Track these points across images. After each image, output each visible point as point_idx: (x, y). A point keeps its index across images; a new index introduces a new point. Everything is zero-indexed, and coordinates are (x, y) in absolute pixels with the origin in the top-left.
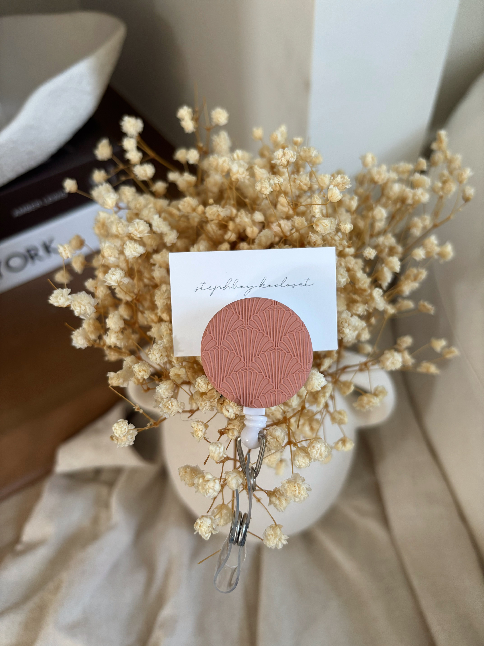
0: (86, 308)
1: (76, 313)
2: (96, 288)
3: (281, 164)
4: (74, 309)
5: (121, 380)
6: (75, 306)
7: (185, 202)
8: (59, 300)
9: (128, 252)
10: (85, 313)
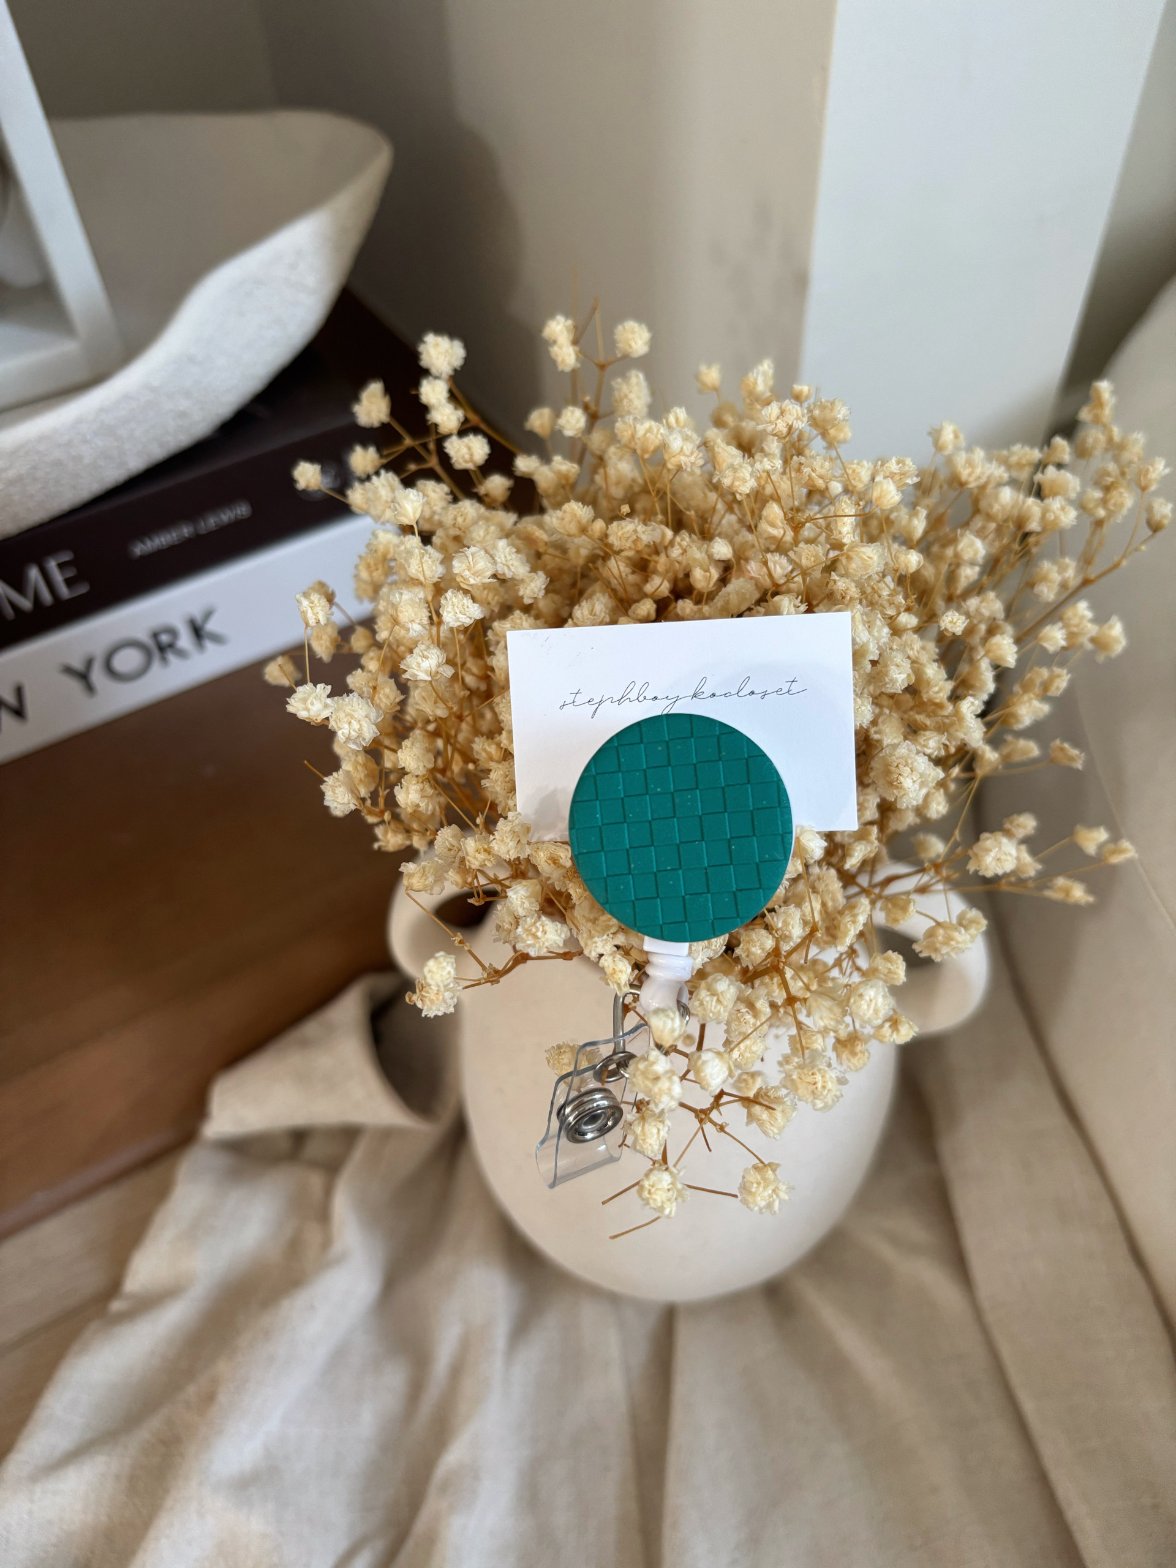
0: (361, 725)
1: (341, 737)
2: (375, 688)
3: (774, 432)
4: (335, 727)
5: (430, 880)
6: (338, 721)
7: (565, 512)
8: (309, 708)
9: (450, 615)
10: (358, 736)
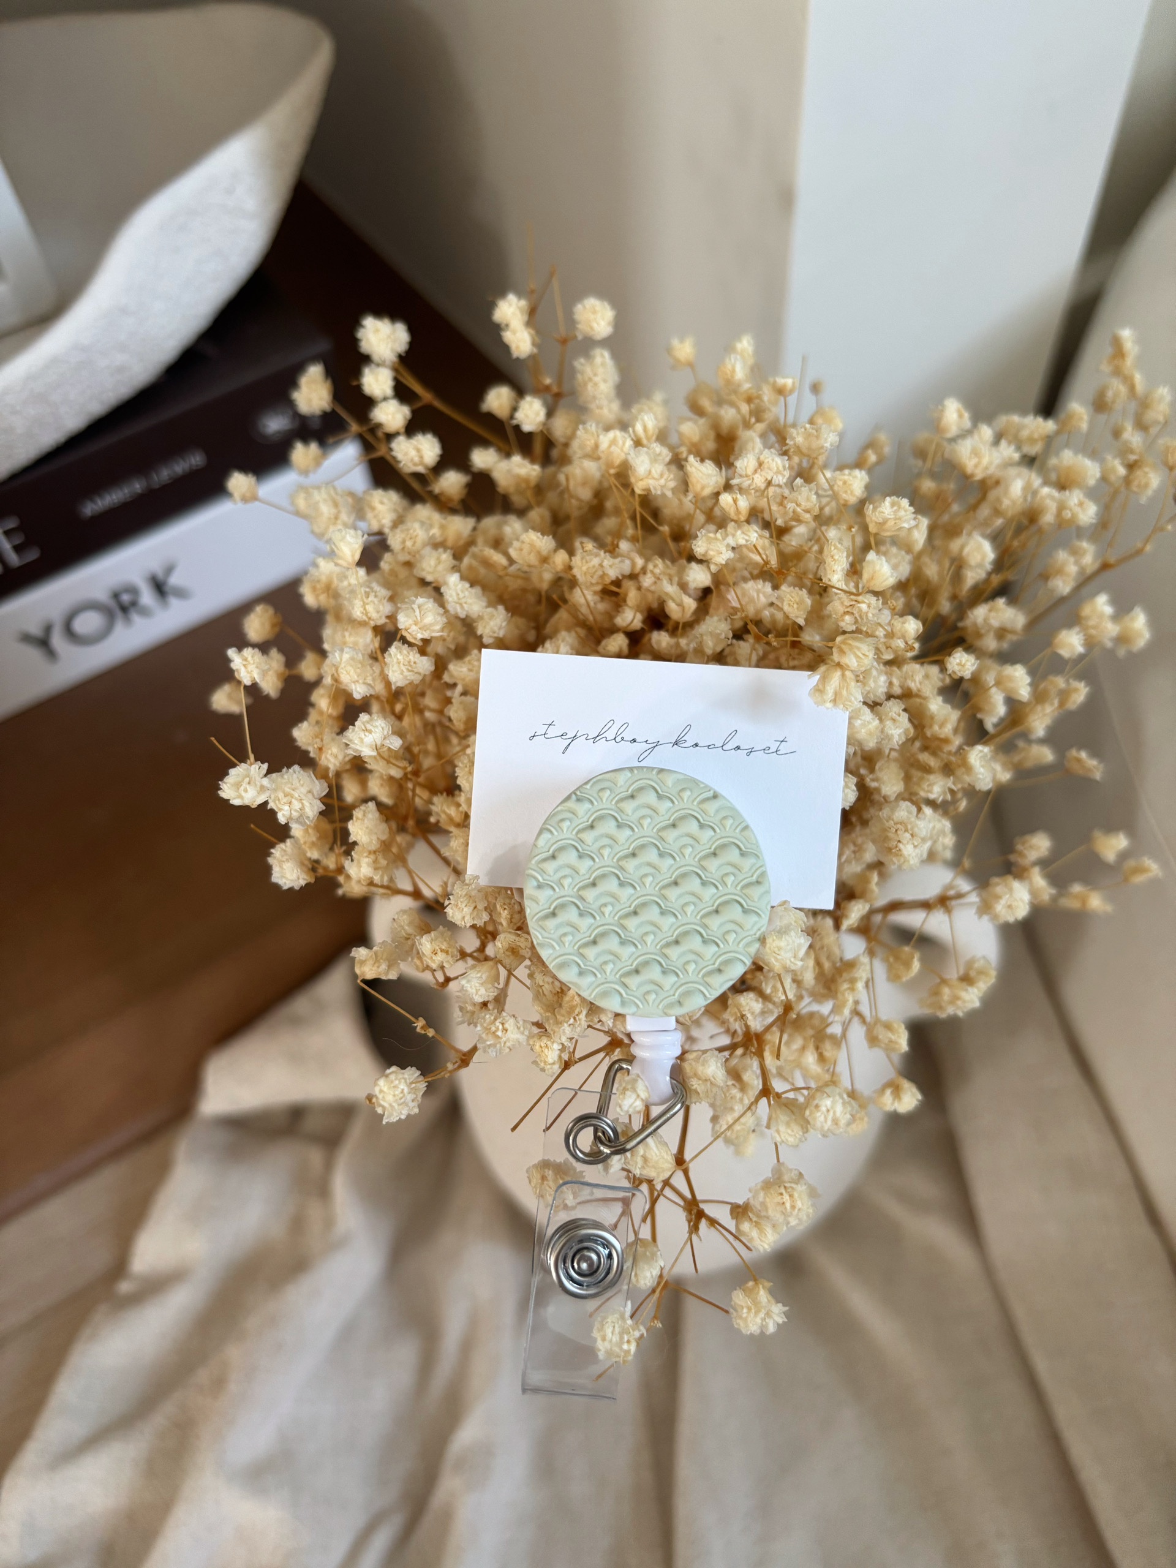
0: (302, 804)
1: (282, 819)
2: (320, 749)
4: (275, 808)
5: (384, 966)
6: (277, 802)
7: (523, 543)
8: (243, 794)
9: (396, 674)
10: (301, 815)
